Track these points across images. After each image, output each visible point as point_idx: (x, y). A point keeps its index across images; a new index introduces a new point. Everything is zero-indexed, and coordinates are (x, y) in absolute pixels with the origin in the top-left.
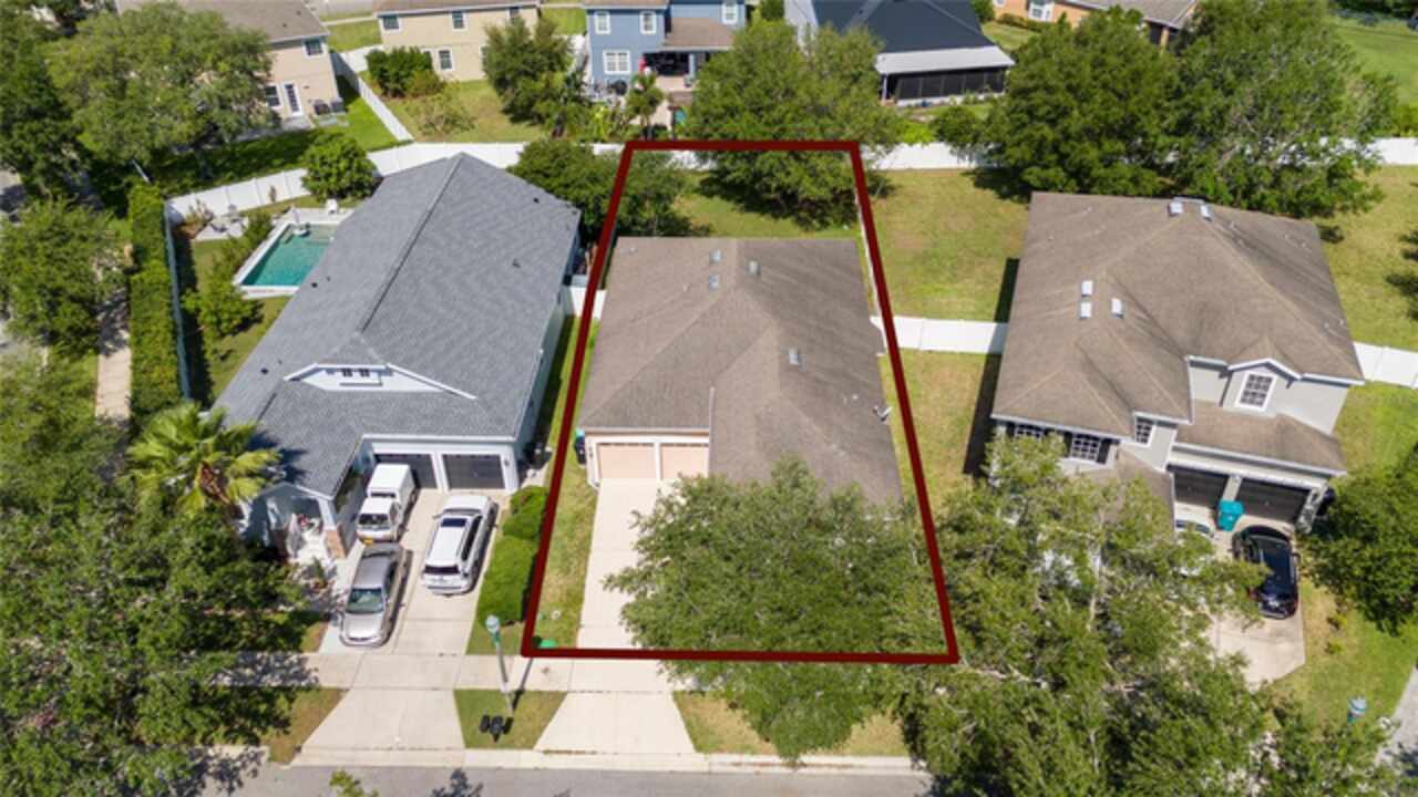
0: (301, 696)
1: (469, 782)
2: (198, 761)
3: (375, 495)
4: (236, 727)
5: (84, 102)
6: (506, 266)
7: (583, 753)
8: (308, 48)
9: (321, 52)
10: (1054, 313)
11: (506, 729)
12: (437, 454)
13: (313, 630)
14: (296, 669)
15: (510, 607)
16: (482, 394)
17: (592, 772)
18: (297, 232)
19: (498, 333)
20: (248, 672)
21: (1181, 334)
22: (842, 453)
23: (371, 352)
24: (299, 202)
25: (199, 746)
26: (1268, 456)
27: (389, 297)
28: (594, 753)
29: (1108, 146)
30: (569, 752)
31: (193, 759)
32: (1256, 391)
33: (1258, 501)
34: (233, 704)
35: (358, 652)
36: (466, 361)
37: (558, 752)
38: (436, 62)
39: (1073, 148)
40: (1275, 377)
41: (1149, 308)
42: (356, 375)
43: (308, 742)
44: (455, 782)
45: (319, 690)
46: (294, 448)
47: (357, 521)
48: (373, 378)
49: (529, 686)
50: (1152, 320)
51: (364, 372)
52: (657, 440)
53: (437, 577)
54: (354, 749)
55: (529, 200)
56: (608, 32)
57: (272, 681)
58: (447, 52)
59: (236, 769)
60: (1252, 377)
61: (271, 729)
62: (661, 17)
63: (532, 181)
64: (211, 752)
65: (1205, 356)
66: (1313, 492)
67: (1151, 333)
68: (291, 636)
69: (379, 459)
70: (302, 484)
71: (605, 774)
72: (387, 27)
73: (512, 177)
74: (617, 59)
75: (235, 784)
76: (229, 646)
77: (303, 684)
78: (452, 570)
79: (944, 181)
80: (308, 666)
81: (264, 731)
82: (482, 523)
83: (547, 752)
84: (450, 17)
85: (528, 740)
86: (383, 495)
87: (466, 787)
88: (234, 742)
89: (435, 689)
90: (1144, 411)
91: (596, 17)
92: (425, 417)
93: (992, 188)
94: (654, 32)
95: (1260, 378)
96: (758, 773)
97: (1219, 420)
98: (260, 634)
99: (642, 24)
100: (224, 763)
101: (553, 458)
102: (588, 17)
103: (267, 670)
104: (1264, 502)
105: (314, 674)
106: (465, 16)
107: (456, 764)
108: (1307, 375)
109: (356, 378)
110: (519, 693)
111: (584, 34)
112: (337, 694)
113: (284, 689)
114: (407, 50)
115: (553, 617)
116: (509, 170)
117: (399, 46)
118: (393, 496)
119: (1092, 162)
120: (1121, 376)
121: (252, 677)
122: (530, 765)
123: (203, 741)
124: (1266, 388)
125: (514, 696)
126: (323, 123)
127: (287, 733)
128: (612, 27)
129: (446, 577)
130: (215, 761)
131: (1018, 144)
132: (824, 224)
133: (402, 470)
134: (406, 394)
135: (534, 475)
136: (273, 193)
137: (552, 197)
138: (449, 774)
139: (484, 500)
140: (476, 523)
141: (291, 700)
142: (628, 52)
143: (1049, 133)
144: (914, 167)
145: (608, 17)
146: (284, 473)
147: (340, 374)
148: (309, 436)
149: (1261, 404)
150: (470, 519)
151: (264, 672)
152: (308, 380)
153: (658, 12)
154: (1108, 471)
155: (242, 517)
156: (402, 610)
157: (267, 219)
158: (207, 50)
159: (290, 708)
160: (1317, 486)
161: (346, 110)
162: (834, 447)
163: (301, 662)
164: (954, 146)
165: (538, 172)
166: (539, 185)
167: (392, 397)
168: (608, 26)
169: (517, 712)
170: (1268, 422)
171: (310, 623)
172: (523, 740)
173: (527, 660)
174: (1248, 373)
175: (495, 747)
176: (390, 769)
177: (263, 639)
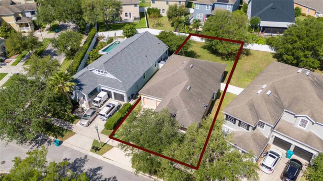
0: (68, 132)
1: (87, 158)
2: (47, 138)
3: (98, 97)
4: (55, 134)
5: (86, 12)
6: (144, 56)
7: (111, 160)
8: (135, 6)
9: (137, 7)
10: (253, 91)
11: (99, 150)
12: (112, 92)
13: (77, 120)
14: (70, 126)
15: (111, 126)
16: (123, 81)
17: (110, 164)
18: (117, 43)
19: (134, 70)
20: (63, 125)
21: (286, 104)
22: (187, 112)
23: (104, 68)
24: (120, 37)
25: (48, 136)
26: (301, 141)
27: (114, 58)
28: (112, 160)
29: (306, 52)
30: (108, 159)
31: (46, 137)
32: (304, 123)
33: (300, 153)
34: (57, 130)
35: (82, 127)
36: (123, 74)
37: (106, 158)
38: (161, 11)
39: (296, 51)
40: (309, 121)
41: (280, 95)
42: (101, 72)
43: (64, 141)
44: (85, 157)
45: (72, 132)
46: (84, 84)
47: (93, 101)
48: (104, 73)
49: (108, 143)
50: (279, 98)
51: (102, 72)
52: (156, 99)
53: (101, 116)
54: (72, 145)
55: (158, 43)
56: (199, 9)
57: (65, 128)
58: (164, 9)
59: (51, 142)
60: (302, 119)
61: (60, 136)
62: (211, 7)
63: (160, 39)
64: (49, 137)
65: (290, 111)
66: (314, 155)
67: (276, 102)
68: (72, 120)
69: (103, 90)
70: (82, 91)
71: (112, 165)
72: (152, 3)
73: (156, 38)
74: (200, 15)
75: (50, 144)
76: (62, 119)
77: (70, 130)
78: (104, 116)
79: (265, 55)
80: (73, 127)
81: (59, 136)
82: (115, 108)
83: (104, 157)
84: (166, 2)
85: (102, 154)
86: (100, 97)
87: (86, 159)
88: (53, 137)
89: (91, 138)
90: (262, 120)
91: (196, 5)
92: (111, 83)
93: (277, 58)
94: (209, 10)
95: (305, 120)
96: (142, 176)
97: (292, 129)
98: (68, 118)
99: (207, 7)
100: (50, 140)
101: (138, 99)
102: (195, 5)
103: (66, 125)
104: (301, 154)
105: (73, 128)
106: (169, 2)
107: (86, 154)
108: (317, 123)
109: (101, 73)
110: (105, 144)
111: (193, 9)
112: (75, 133)
113: (66, 130)
114: (155, 8)
115: (120, 131)
116: (156, 36)
117: (153, 7)
118: (102, 98)
119: (301, 56)
120: (260, 110)
121: (63, 126)
122: (100, 159)
123: (49, 135)
124: (306, 123)
125: (104, 144)
126: (134, 22)
127: (62, 138)
128: (200, 8)
129: (102, 117)
130: (49, 139)
131: (282, 48)
132: (228, 60)
133: (106, 93)
134: (109, 78)
135: (132, 101)
136: (115, 34)
137: (163, 43)
138: (85, 155)
139: (118, 103)
140: (113, 107)
141: (66, 132)
142: (203, 14)
143: (290, 47)
144: (259, 50)
145: (199, 5)
146: (79, 88)
147: (98, 71)
148: (88, 82)
149: (304, 127)
150: (112, 106)
151: (65, 126)
152: (93, 71)
153: (211, 5)
154: (249, 133)
155: (73, 95)
156: (94, 121)
157: (113, 39)
158: (108, 4)
159: (65, 133)
160: (315, 153)
161: (140, 19)
162: (186, 110)
163: (72, 125)
164: (270, 46)
165: (162, 37)
166: (161, 40)
167: (107, 78)
168: (199, 7)
169: (102, 148)
170: (306, 133)
171: (77, 119)
172: (101, 153)
173: (109, 139)
174: (301, 118)
175: (95, 153)
176: (75, 151)
177: (68, 119)
